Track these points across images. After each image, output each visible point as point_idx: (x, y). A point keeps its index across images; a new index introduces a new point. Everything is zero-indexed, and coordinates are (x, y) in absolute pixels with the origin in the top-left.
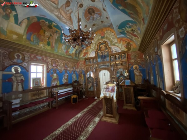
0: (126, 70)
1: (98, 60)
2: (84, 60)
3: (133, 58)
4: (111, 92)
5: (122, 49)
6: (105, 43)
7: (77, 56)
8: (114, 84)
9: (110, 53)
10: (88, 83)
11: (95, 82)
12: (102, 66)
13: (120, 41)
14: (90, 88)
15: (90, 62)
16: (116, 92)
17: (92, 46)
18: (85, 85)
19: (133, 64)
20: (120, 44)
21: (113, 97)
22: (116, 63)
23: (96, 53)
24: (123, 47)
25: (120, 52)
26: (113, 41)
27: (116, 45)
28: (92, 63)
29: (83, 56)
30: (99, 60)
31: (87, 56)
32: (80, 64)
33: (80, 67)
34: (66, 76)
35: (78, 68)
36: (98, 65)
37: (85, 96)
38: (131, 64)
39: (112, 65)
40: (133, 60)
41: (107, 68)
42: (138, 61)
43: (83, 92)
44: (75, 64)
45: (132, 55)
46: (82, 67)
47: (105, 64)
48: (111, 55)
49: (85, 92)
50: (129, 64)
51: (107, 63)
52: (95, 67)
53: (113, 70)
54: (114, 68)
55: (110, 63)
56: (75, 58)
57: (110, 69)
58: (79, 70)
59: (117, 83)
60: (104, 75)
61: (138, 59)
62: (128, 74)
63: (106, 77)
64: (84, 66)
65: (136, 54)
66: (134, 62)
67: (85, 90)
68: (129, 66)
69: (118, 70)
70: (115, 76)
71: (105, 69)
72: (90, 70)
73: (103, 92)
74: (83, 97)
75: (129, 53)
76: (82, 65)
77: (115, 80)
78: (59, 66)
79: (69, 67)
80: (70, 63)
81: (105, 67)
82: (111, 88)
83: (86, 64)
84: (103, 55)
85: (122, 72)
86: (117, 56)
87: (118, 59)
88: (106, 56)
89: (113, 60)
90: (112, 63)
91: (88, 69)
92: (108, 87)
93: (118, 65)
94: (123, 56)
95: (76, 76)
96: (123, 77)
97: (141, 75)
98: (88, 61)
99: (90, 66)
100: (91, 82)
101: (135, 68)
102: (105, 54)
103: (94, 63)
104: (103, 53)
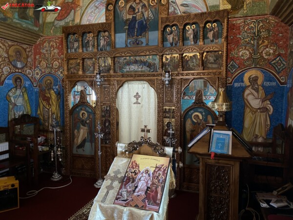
0: (221, 90)
1: (117, 40)
2: (60, 34)
3: (248, 43)
4: (143, 208)
5: (211, 3)
8: (163, 155)
9: (164, 15)
10: (75, 126)
11: (99, 128)
12: (128, 64)
15: (85, 45)
16: (170, 195)
18: (63, 131)
19: (244, 67)
22: (182, 58)
23: (111, 7)
25: (202, 14)
28: (90, 49)
29: (56, 19)
30: (121, 39)
31: (73, 20)
32: (44, 51)
33: (44, 63)
35: (38, 67)
36: (114, 57)
37: (60, 173)
38: (238, 65)
39: (168, 65)
40: (245, 48)
41: (148, 75)
42: (265, 53)
43: (52, 160)
44: (23, 48)
45: (244, 28)
46: (52, 62)
47: (142, 58)
48: (166, 22)
49: (60, 160)
50: (229, 66)
51: (151, 54)
52: (105, 66)
53: (168, 84)
54: (173, 77)
55: (162, 54)
56: (18, 20)
57: (159, 78)
58: (40, 74)
59: (176, 150)
60: (137, 99)
61: (267, 46)
62: (224, 108)
63: (142, 107)
64: (60, 61)
65: (261, 24)
66: (247, 59)
67: (59, 153)
68: (229, 71)
69: (188, 85)
70: (173, 108)
71: (140, 76)
72: (82, 79)
73: (103, 201)
74: (52, 179)
75: (234, 22)
76: (53, 56)
77: (173, 120)
81: (142, 68)
82: (147, 183)
83: (69, 50)
84: (136, 21)
85: (201, 96)
86: (188, 28)
87: (192, 40)
88: (146, 24)
89: (172, 44)
90: (168, 57)
91: (75, 71)
92: (132, 173)
93: (191, 66)
94: (212, 32)
95: (26, 96)
96: (204, 113)
97: (268, 108)
98: (76, 39)
99: (83, 59)
100: (86, 125)
101: (250, 82)
102: (143, 15)
103: (99, 48)
104: (138, 12)
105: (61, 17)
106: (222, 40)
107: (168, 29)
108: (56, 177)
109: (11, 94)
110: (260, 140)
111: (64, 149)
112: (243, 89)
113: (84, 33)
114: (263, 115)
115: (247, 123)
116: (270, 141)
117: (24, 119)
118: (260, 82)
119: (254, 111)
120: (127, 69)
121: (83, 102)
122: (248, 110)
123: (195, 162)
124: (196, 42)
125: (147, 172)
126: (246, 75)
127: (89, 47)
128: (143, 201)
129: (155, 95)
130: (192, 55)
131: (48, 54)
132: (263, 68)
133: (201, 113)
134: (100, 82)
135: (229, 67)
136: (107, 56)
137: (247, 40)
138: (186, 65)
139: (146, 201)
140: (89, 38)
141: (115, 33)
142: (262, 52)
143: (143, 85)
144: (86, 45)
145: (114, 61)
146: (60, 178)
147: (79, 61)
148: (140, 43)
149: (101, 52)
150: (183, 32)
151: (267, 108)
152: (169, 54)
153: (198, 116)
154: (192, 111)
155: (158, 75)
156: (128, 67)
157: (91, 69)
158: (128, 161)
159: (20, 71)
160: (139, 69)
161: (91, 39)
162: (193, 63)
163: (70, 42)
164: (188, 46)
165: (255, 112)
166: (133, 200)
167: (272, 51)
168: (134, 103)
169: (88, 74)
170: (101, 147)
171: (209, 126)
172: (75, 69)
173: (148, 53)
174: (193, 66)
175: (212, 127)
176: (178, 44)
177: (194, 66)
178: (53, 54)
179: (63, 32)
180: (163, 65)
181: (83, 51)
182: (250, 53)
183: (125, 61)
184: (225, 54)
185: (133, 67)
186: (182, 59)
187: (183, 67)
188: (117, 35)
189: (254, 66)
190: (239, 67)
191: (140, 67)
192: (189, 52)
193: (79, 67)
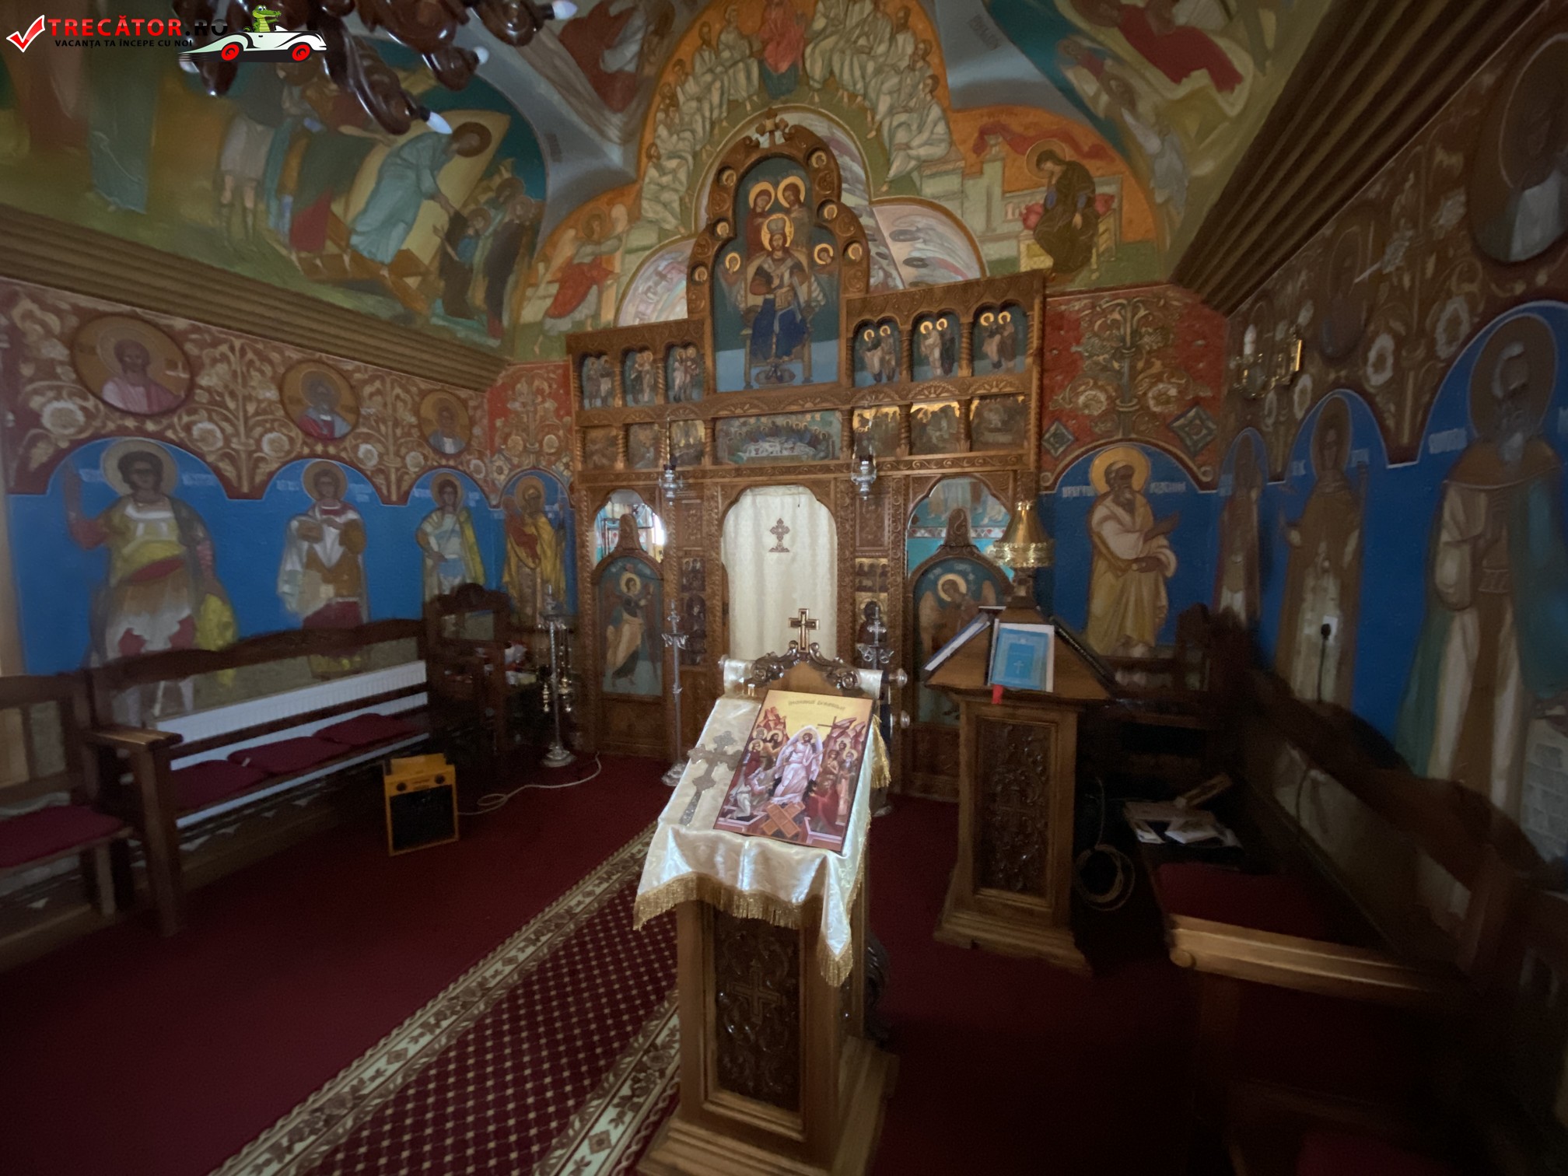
0: (1023, 508)
1: (721, 370)
2: (559, 357)
3: (1105, 368)
4: (798, 839)
5: (993, 251)
6: (803, 164)
8: (855, 692)
9: (854, 294)
10: (608, 618)
11: (674, 619)
12: (755, 437)
13: (980, 147)
14: (627, 669)
15: (630, 387)
16: (874, 806)
17: (649, 190)
18: (573, 634)
19: (1090, 438)
20: (976, 188)
22: (908, 417)
23: (702, 274)
24: (1008, 218)
25: (968, 285)
26: (901, 136)
27: (930, 189)
28: (646, 397)
29: (548, 314)
30: (731, 367)
31: (596, 316)
32: (516, 406)
33: (517, 440)
34: (331, 534)
35: (500, 451)
36: (715, 420)
37: (567, 745)
38: (1073, 434)
39: (869, 439)
40: (1095, 384)
41: (811, 470)
42: (1154, 398)
43: (546, 709)
44: (459, 398)
45: (1092, 323)
46: (540, 437)
47: (793, 421)
48: (860, 314)
49: (569, 709)
50: (1047, 436)
51: (819, 407)
52: (688, 446)
53: (868, 494)
54: (882, 473)
55: (848, 407)
56: (444, 319)
57: (841, 476)
58: (506, 472)
59: (891, 678)
60: (780, 538)
61: (1158, 378)
62: (1031, 559)
63: (794, 559)
64: (561, 433)
65: (1142, 313)
66: (1101, 416)
67: (565, 691)
68: (1048, 452)
69: (927, 496)
70: (884, 561)
71: (788, 470)
72: (625, 483)
73: (687, 818)
74: (547, 763)
75: (1063, 308)
76: (543, 419)
77: (884, 595)
78: (209, 411)
79: (365, 430)
80: (388, 385)
81: (792, 449)
82: (808, 769)
83: (586, 402)
84: (776, 312)
85: (963, 526)
86: (926, 328)
87: (938, 364)
88: (803, 320)
89: (878, 377)
90: (869, 414)
91: (605, 461)
92: (765, 741)
93: (934, 440)
94: (997, 338)
95: (469, 533)
96: (971, 577)
97: (1163, 557)
98: (604, 369)
99: (627, 427)
100: (639, 612)
101: (1108, 482)
102: (796, 295)
103: (671, 394)
104: (781, 286)
105: (561, 307)
106: (1026, 362)
107: (868, 334)
108: (558, 757)
109: (428, 528)
110: (1138, 652)
111: (579, 681)
112: (1088, 505)
113: (626, 353)
115: (1099, 604)
116: (1167, 655)
117: (467, 597)
118: (1137, 481)
119: (1120, 567)
120: (751, 452)
121: (629, 550)
122: (1101, 566)
123: (946, 714)
124: (948, 370)
125: (808, 738)
126: (1097, 462)
127: (642, 391)
128: (798, 819)
129: (830, 525)
130: (936, 407)
131: (527, 413)
132: (1148, 442)
133: (963, 574)
134: (675, 490)
135: (1048, 441)
136: (692, 416)
137: (1101, 358)
139: (807, 819)
140: (641, 365)
141: (716, 348)
142: (1145, 394)
143: (796, 497)
144: (634, 387)
145: (713, 430)
146: (569, 760)
147: (614, 432)
148: (786, 376)
149: (675, 405)
150: (911, 342)
151: (1159, 560)
152: (870, 407)
153: (953, 583)
154: (938, 571)
155: (839, 468)
156: (752, 447)
157: (651, 455)
158: (754, 709)
159: (452, 463)
160: (786, 453)
161: (647, 367)
162: (940, 430)
163: (590, 378)
165: (1124, 571)
166: (768, 817)
167: (1173, 392)
168: (772, 550)
169: (640, 467)
170: (682, 674)
171: (988, 611)
172: (604, 455)
173: (809, 405)
174: (941, 439)
175: (996, 613)
176: (897, 376)
177: (944, 440)
178: (540, 413)
179: (570, 350)
180: (853, 439)
181: (625, 404)
182: (1109, 398)
183: (744, 429)
184: (1033, 404)
185: (766, 445)
186: (908, 421)
188: (722, 355)
189: (1120, 436)
190: (1077, 439)
191: (786, 445)
192: (927, 400)
193: (614, 449)
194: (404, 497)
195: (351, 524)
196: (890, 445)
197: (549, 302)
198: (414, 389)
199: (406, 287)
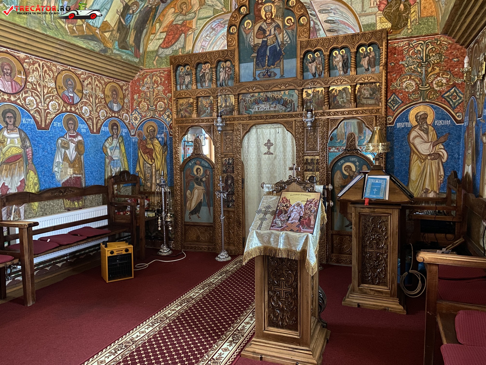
0: (377, 129)
1: (242, 72)
2: (166, 66)
3: (414, 71)
4: (299, 231)
5: (365, 20)
7: (131, 39)
9: (304, 39)
10: (188, 186)
11: (221, 185)
12: (257, 102)
14: (196, 210)
15: (200, 80)
18: (172, 194)
19: (409, 101)
21: (304, 252)
22: (328, 92)
23: (234, 30)
24: (371, 6)
25: (353, 36)
29: (161, 47)
30: (247, 70)
31: (184, 47)
32: (144, 89)
33: (144, 104)
34: (72, 146)
35: (136, 110)
36: (239, 94)
38: (401, 100)
39: (310, 102)
40: (410, 78)
41: (284, 116)
42: (436, 84)
43: (160, 229)
44: (119, 85)
45: (408, 51)
46: (155, 103)
47: (275, 94)
48: (306, 47)
49: (170, 229)
50: (389, 101)
51: (288, 88)
52: (226, 106)
53: (311, 127)
54: (317, 118)
55: (301, 88)
57: (298, 119)
58: (139, 120)
59: (326, 187)
60: (269, 148)
61: (438, 75)
62: (380, 149)
63: (275, 158)
64: (166, 101)
65: (430, 47)
66: (413, 92)
67: (169, 220)
68: (390, 108)
69: (337, 128)
70: (317, 157)
71: (273, 117)
72: (197, 124)
73: (260, 227)
75: (396, 45)
76: (157, 95)
78: (32, 92)
79: (85, 100)
80: (93, 80)
81: (275, 107)
82: (300, 213)
83: (178, 86)
84: (267, 46)
85: (354, 140)
86: (336, 53)
87: (341, 69)
88: (280, 49)
89: (314, 75)
91: (187, 114)
92: (283, 206)
93: (340, 103)
94: (367, 58)
96: (357, 163)
97: (441, 153)
98: (187, 72)
100: (202, 183)
101: (416, 121)
102: (277, 39)
103: (219, 83)
104: (270, 35)
105: (167, 44)
106: (380, 69)
107: (310, 56)
108: (165, 251)
109: (107, 145)
110: (431, 195)
112: (409, 130)
113: (198, 64)
114: (435, 164)
116: (444, 196)
117: (123, 176)
118: (429, 121)
119: (423, 158)
120: (256, 108)
121: (198, 153)
122: (414, 157)
124: (346, 72)
125: (298, 205)
126: (411, 112)
127: (205, 81)
129: (292, 142)
130: (340, 88)
131: (150, 92)
132: (434, 103)
133: (354, 162)
134: (222, 127)
135: (390, 103)
136: (229, 93)
137: (412, 67)
138: (334, 102)
140: (205, 70)
141: (240, 62)
142: (432, 82)
143: (277, 129)
144: (201, 80)
147: (191, 100)
148: (272, 74)
150: (329, 59)
151: (439, 154)
152: (311, 88)
154: (342, 161)
155: (296, 116)
156: (256, 107)
157: (208, 111)
158: (277, 198)
159: (116, 115)
160: (272, 109)
161: (207, 71)
162: (343, 98)
163: (180, 76)
164: (335, 77)
165: (424, 160)
167: (444, 81)
168: (265, 154)
169: (203, 117)
170: (224, 211)
171: (363, 172)
172: (186, 111)
173: (283, 87)
175: (367, 173)
176: (323, 74)
177: (344, 103)
178: (156, 92)
179: (171, 63)
180: (303, 102)
181: (197, 88)
182: (417, 84)
183: (253, 99)
184: (383, 87)
185: (263, 106)
186: (328, 94)
187: (330, 105)
188: (243, 65)
189: (421, 101)
190: (403, 102)
191: (272, 106)
192: (337, 85)
193: (191, 108)
194: (98, 131)
195: (79, 142)
196: (320, 105)
197: (161, 41)
198: (103, 82)
199: (104, 37)
